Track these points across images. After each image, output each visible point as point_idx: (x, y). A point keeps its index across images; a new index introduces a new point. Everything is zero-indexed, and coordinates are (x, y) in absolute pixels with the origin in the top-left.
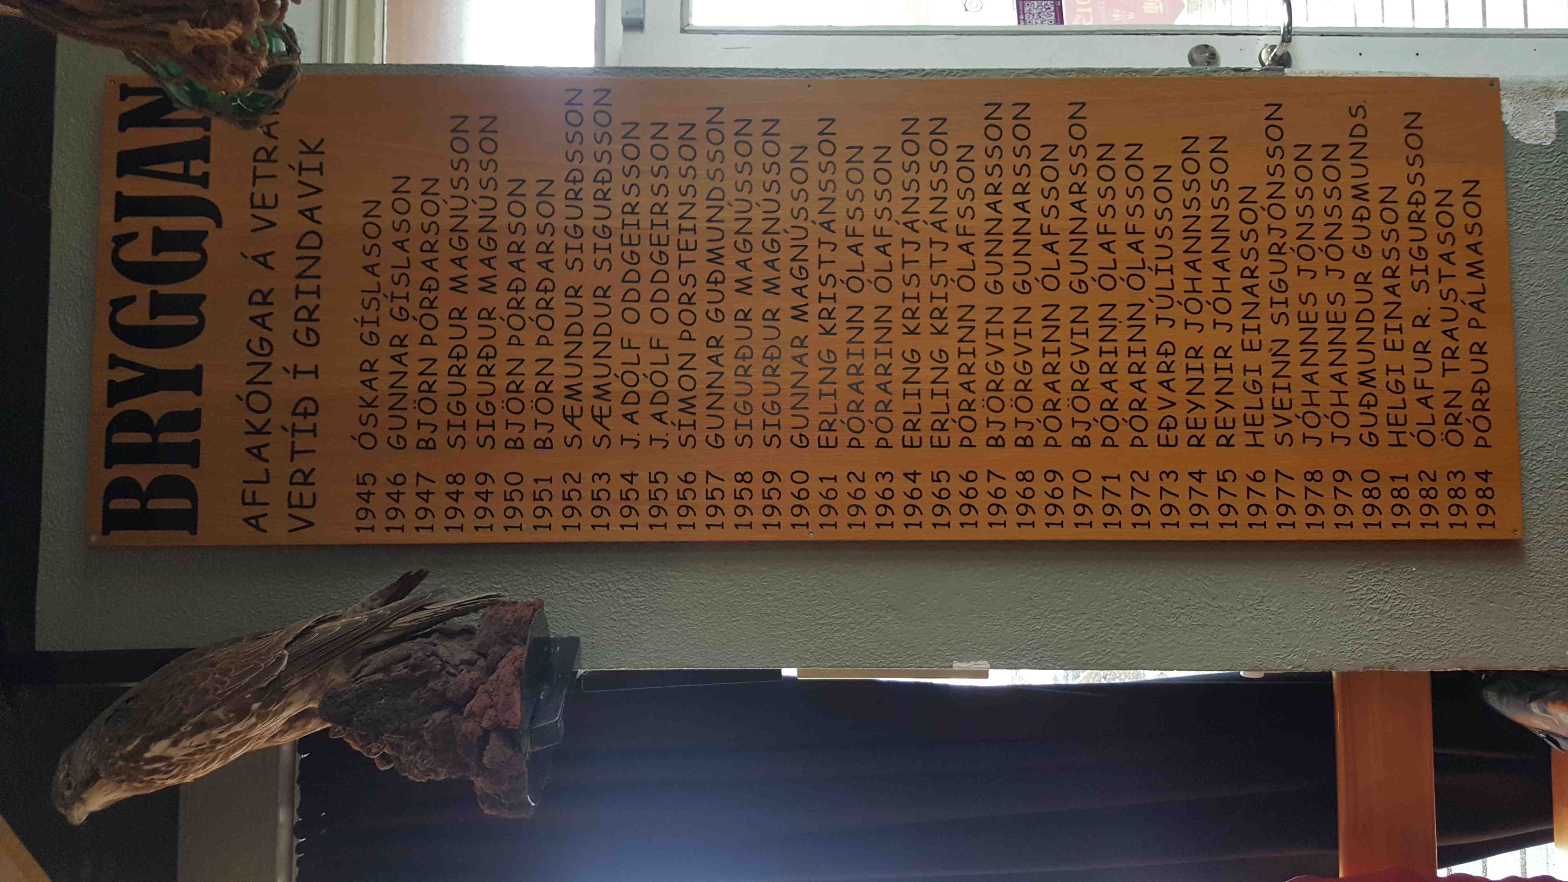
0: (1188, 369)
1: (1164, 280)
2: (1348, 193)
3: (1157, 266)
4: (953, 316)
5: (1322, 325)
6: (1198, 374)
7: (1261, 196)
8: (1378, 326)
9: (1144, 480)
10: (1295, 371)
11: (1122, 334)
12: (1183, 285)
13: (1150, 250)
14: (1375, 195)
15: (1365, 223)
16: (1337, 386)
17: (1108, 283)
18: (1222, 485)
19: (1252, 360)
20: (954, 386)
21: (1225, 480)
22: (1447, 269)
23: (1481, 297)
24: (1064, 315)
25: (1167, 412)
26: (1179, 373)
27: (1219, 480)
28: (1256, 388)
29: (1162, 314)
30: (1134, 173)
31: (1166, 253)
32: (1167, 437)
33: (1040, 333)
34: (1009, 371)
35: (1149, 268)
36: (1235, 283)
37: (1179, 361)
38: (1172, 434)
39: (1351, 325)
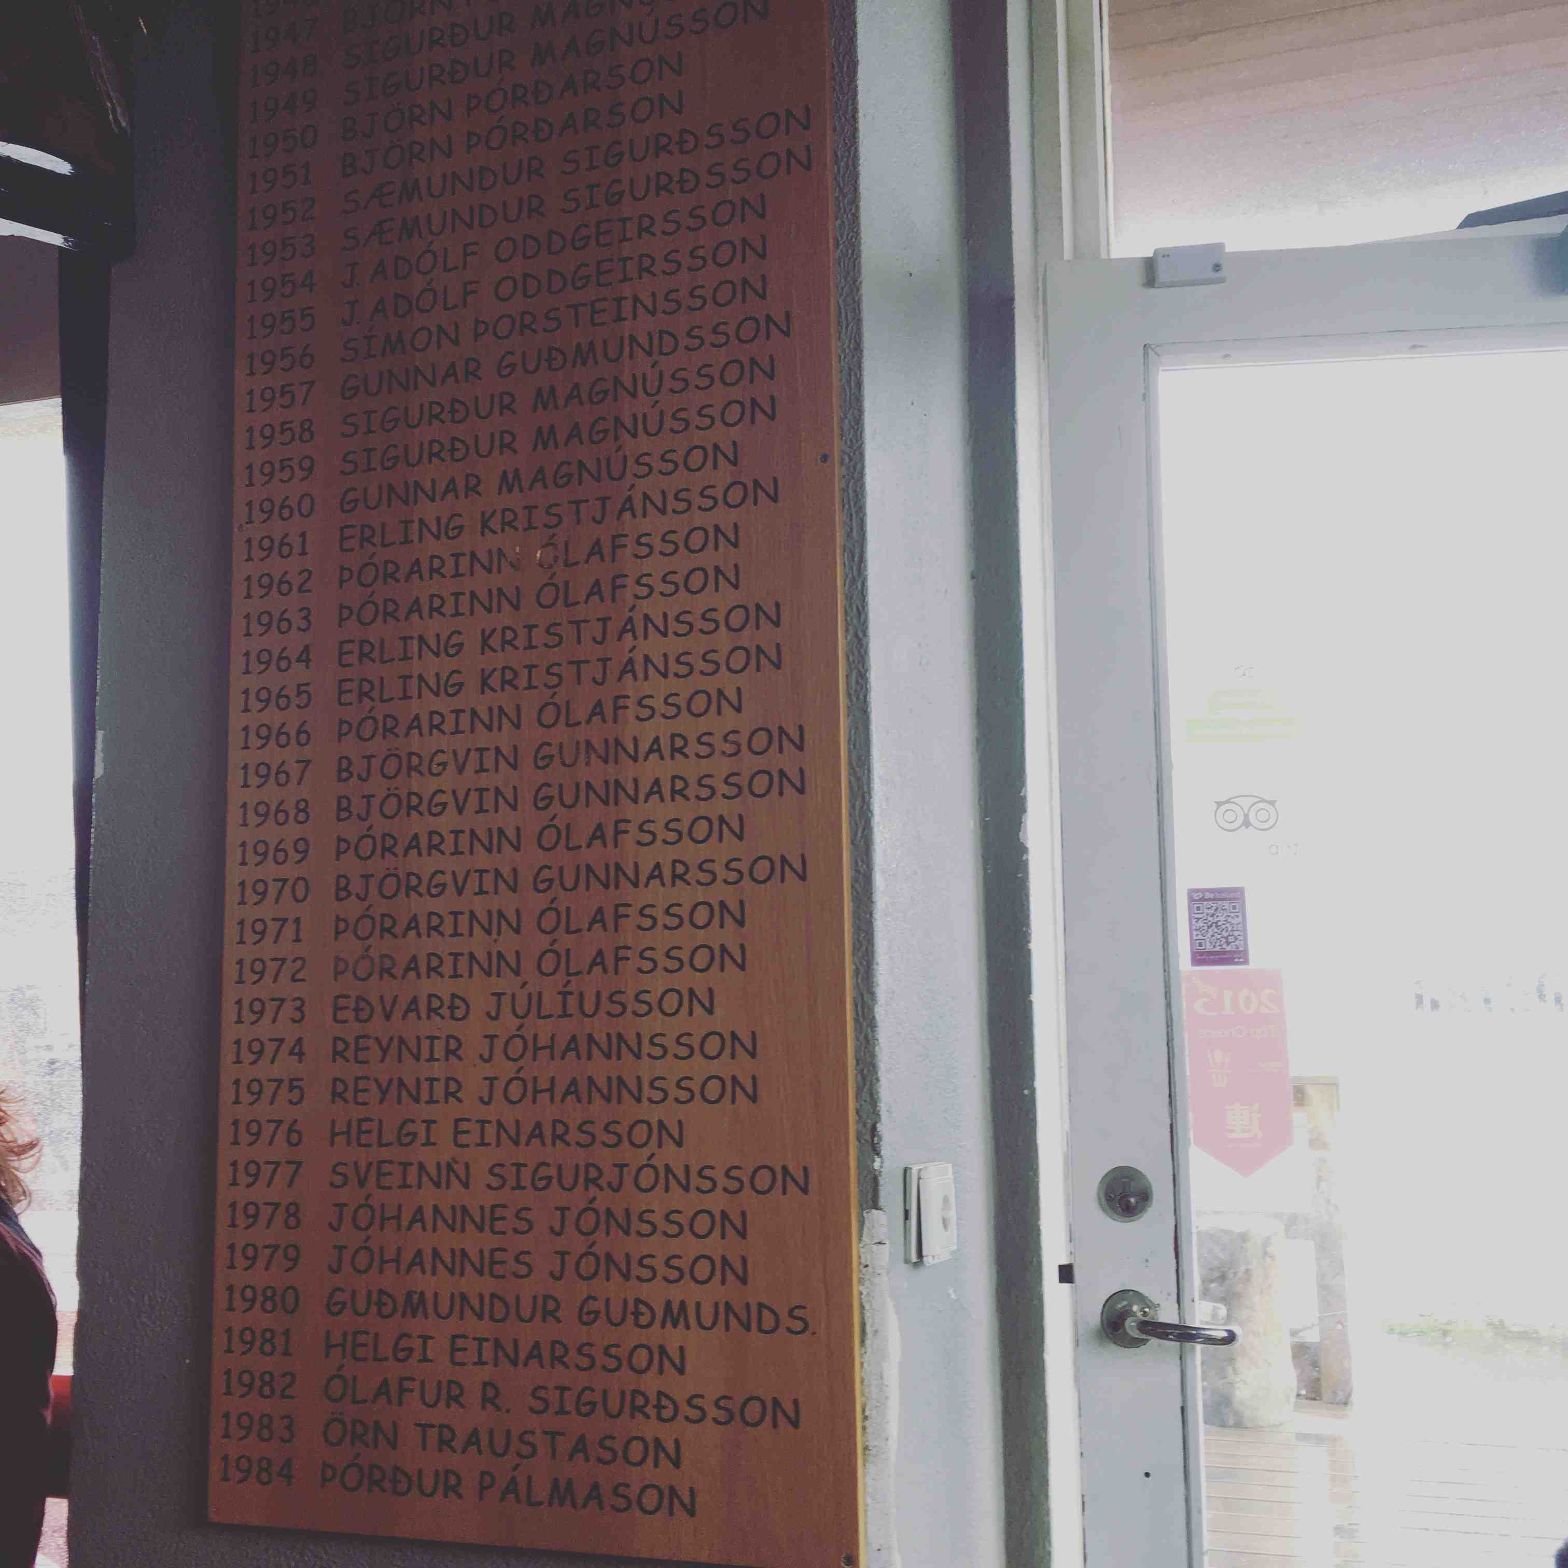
0: (432, 1038)
1: (551, 1003)
2: (676, 1294)
3: (571, 993)
4: (505, 699)
5: (489, 1241)
6: (425, 1054)
7: (670, 1155)
8: (484, 1328)
9: (294, 975)
10: (428, 1197)
11: (478, 943)
12: (544, 1030)
13: (594, 982)
14: (674, 1338)
15: (630, 1318)
16: (407, 1257)
17: (547, 923)
18: (285, 1087)
19: (444, 1132)
20: (415, 706)
21: (291, 1090)
22: (564, 1446)
23: (523, 1494)
24: (505, 860)
25: (378, 1009)
26: (426, 1027)
27: (291, 1081)
28: (406, 1138)
29: (506, 1001)
30: (701, 959)
31: (589, 1007)
32: (347, 1008)
33: (481, 823)
34: (432, 784)
35: (569, 982)
36: (546, 1110)
37: (442, 1026)
38: (349, 1015)
39: (487, 1285)
